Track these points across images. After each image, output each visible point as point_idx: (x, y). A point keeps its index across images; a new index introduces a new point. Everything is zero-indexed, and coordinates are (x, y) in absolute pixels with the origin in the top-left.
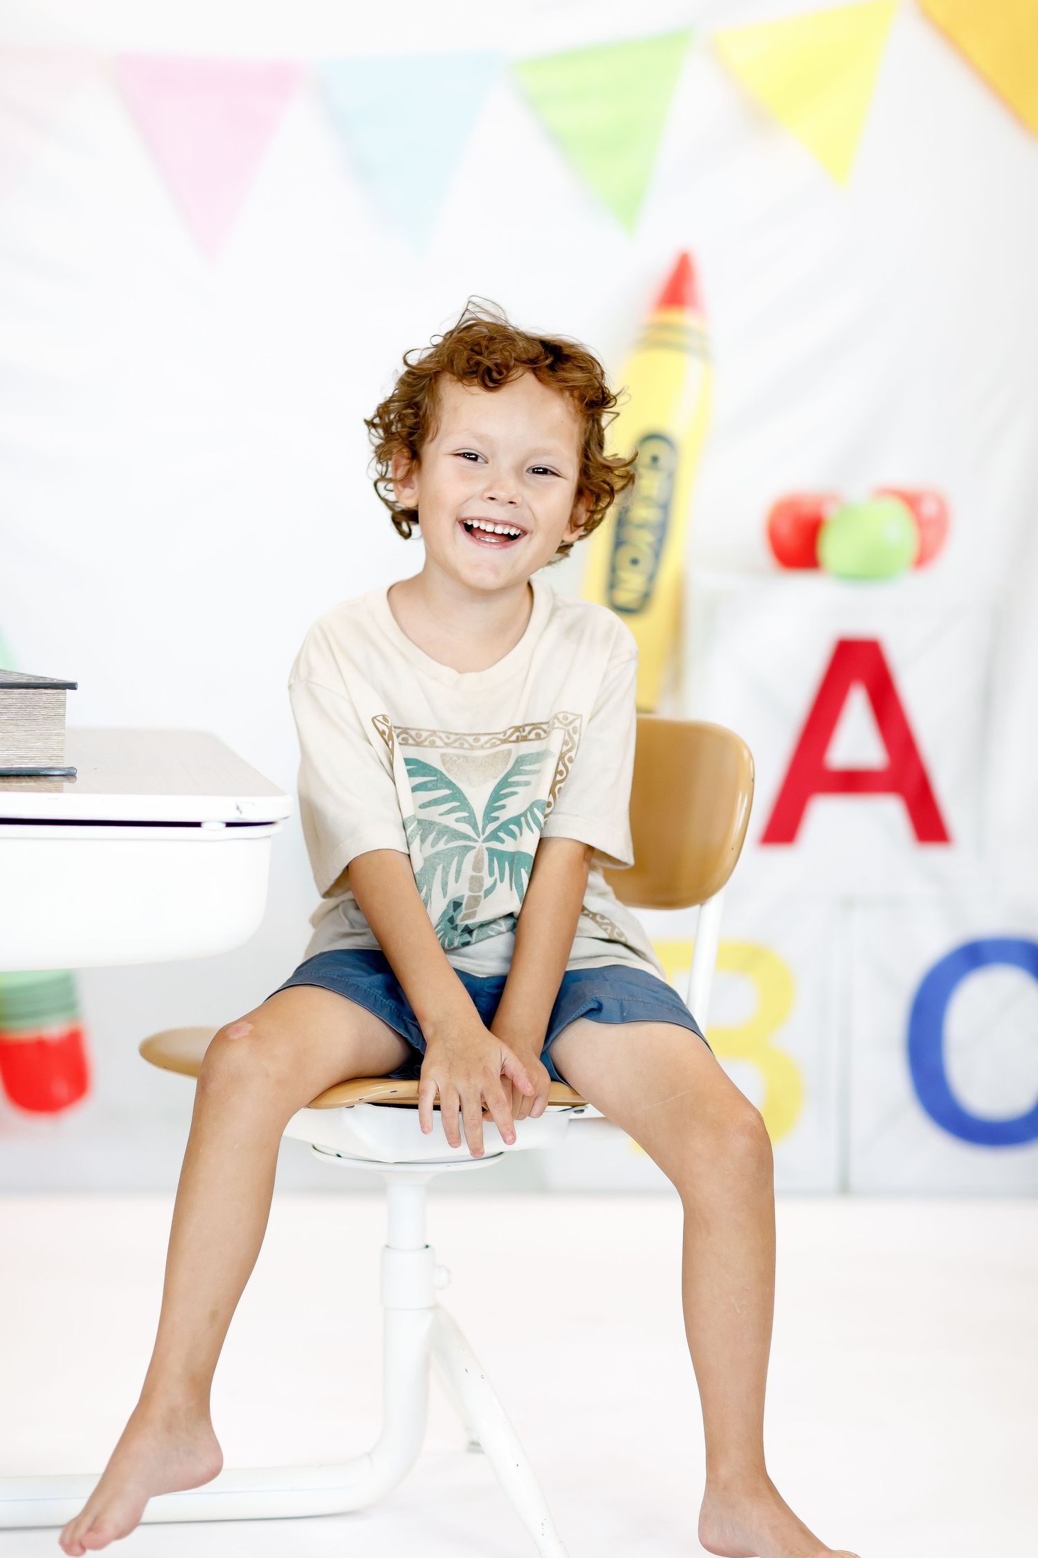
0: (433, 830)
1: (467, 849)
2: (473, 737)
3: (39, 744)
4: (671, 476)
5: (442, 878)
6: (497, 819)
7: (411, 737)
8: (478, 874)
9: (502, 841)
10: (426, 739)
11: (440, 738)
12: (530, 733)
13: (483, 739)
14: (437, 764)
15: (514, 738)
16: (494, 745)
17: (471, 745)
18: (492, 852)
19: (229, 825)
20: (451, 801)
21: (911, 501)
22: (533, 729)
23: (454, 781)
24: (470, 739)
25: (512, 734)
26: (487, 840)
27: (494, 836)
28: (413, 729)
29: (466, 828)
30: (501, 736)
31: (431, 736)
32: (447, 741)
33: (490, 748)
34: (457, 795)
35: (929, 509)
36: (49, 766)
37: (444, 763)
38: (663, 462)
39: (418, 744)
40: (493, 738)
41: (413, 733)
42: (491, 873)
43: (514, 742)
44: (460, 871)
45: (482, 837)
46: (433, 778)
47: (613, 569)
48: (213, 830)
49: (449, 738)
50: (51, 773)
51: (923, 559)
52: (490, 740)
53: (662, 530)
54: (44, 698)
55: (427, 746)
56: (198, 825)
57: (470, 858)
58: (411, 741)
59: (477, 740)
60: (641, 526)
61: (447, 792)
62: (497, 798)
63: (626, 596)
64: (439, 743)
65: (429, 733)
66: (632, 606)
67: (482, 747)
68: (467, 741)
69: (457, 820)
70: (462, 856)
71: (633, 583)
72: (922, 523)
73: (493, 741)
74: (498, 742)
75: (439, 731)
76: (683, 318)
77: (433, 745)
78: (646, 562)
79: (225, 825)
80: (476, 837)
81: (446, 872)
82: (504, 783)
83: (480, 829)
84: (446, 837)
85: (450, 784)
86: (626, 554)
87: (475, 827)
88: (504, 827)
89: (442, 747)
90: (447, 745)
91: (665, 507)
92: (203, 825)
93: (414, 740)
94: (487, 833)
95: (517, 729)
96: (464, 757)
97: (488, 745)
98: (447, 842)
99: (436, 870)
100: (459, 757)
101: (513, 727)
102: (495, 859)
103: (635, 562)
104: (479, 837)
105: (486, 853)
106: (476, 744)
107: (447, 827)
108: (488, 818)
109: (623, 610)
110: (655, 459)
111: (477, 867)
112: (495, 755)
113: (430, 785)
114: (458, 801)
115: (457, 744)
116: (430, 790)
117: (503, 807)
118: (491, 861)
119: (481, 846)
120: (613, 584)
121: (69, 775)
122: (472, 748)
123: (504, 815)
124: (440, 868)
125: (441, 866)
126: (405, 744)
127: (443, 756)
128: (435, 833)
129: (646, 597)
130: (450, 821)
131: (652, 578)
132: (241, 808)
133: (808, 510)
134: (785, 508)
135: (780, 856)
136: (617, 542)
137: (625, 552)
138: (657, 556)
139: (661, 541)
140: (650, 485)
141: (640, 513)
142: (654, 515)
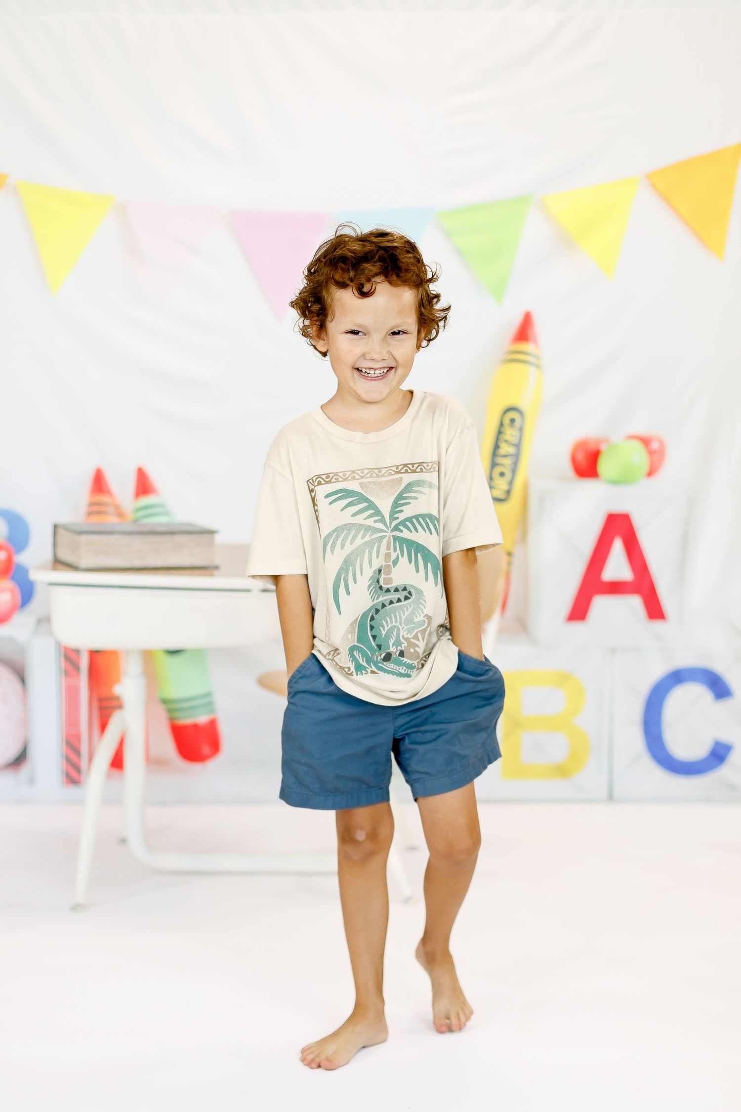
0: (362, 529)
1: (382, 537)
2: (377, 470)
4: (521, 429)
5: (369, 557)
6: (398, 518)
7: (340, 477)
8: (389, 552)
9: (402, 531)
10: (349, 476)
11: (357, 474)
12: (417, 468)
13: (384, 471)
14: (359, 490)
15: (403, 471)
16: (390, 474)
17: (376, 474)
18: (395, 538)
20: (369, 510)
21: (645, 442)
22: (419, 466)
23: (369, 497)
24: (376, 471)
25: (402, 469)
26: (392, 531)
27: (396, 528)
28: (340, 472)
29: (380, 526)
30: (394, 469)
31: (351, 474)
32: (362, 475)
33: (388, 476)
34: (371, 505)
35: (655, 445)
37: (361, 487)
38: (518, 423)
39: (345, 480)
40: (389, 470)
41: (341, 474)
42: (395, 550)
43: (403, 473)
44: (379, 551)
45: (390, 530)
46: (357, 498)
47: (491, 478)
48: (256, 593)
49: (363, 473)
51: (650, 473)
52: (388, 471)
53: (516, 458)
55: (350, 480)
57: (385, 541)
58: (340, 479)
59: (380, 472)
60: (505, 456)
61: (366, 504)
62: (396, 506)
63: (498, 493)
64: (357, 477)
65: (350, 472)
67: (383, 476)
68: (375, 473)
69: (375, 522)
70: (381, 542)
71: (502, 485)
72: (651, 453)
73: (390, 471)
74: (393, 473)
75: (356, 471)
76: (527, 347)
77: (354, 478)
78: (508, 475)
80: (387, 530)
81: (370, 553)
82: (400, 497)
83: (389, 525)
84: (369, 533)
85: (366, 500)
86: (497, 472)
87: (385, 524)
88: (403, 523)
89: (360, 479)
90: (362, 477)
91: (518, 446)
93: (342, 478)
94: (392, 527)
95: (405, 465)
96: (374, 482)
97: (387, 474)
98: (371, 535)
99: (365, 552)
100: (370, 483)
101: (403, 464)
102: (397, 542)
103: (502, 474)
104: (388, 530)
105: (392, 539)
106: (380, 474)
107: (370, 526)
108: (393, 518)
109: (498, 500)
110: (512, 421)
111: (388, 548)
112: (393, 481)
113: (355, 502)
114: (373, 509)
115: (369, 475)
116: (356, 505)
117: (401, 511)
118: (395, 543)
119: (390, 535)
120: (491, 486)
121: (217, 568)
122: (378, 476)
123: (402, 517)
124: (367, 551)
125: (368, 550)
126: (337, 482)
127: (361, 484)
128: (363, 531)
129: (508, 492)
130: (370, 522)
131: (511, 483)
133: (592, 447)
134: (580, 446)
135: (577, 627)
136: (494, 465)
137: (498, 470)
138: (514, 471)
139: (516, 464)
140: (510, 434)
141: (505, 449)
142: (511, 450)
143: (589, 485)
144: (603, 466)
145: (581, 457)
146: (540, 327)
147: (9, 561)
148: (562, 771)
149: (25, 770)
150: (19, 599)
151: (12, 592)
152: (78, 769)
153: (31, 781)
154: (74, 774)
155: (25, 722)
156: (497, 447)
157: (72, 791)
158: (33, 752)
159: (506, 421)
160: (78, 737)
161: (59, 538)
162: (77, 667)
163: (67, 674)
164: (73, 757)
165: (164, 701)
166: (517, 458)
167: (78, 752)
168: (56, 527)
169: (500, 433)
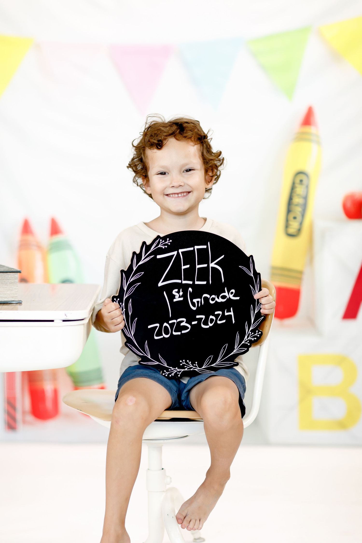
3: (8, 292)
4: (307, 187)
19: (64, 321)
36: (12, 300)
38: (305, 182)
47: (287, 221)
48: (58, 322)
50: (12, 302)
53: (304, 207)
54: (10, 276)
56: (53, 321)
60: (297, 205)
63: (292, 230)
66: (295, 234)
71: (294, 225)
76: (311, 129)
78: (299, 218)
79: (62, 321)
86: (291, 216)
91: (306, 198)
92: (54, 321)
103: (295, 218)
109: (291, 235)
110: (301, 181)
120: (287, 226)
121: (20, 303)
129: (299, 230)
131: (301, 224)
132: (67, 315)
134: (349, 198)
135: (350, 323)
136: (289, 211)
138: (303, 216)
139: (304, 210)
140: (300, 190)
141: (297, 200)
142: (301, 201)
143: (356, 224)
145: (350, 205)
148: (342, 425)
152: (14, 419)
154: (12, 423)
156: (291, 199)
160: (14, 398)
164: (11, 411)
167: (14, 408)
169: (293, 189)
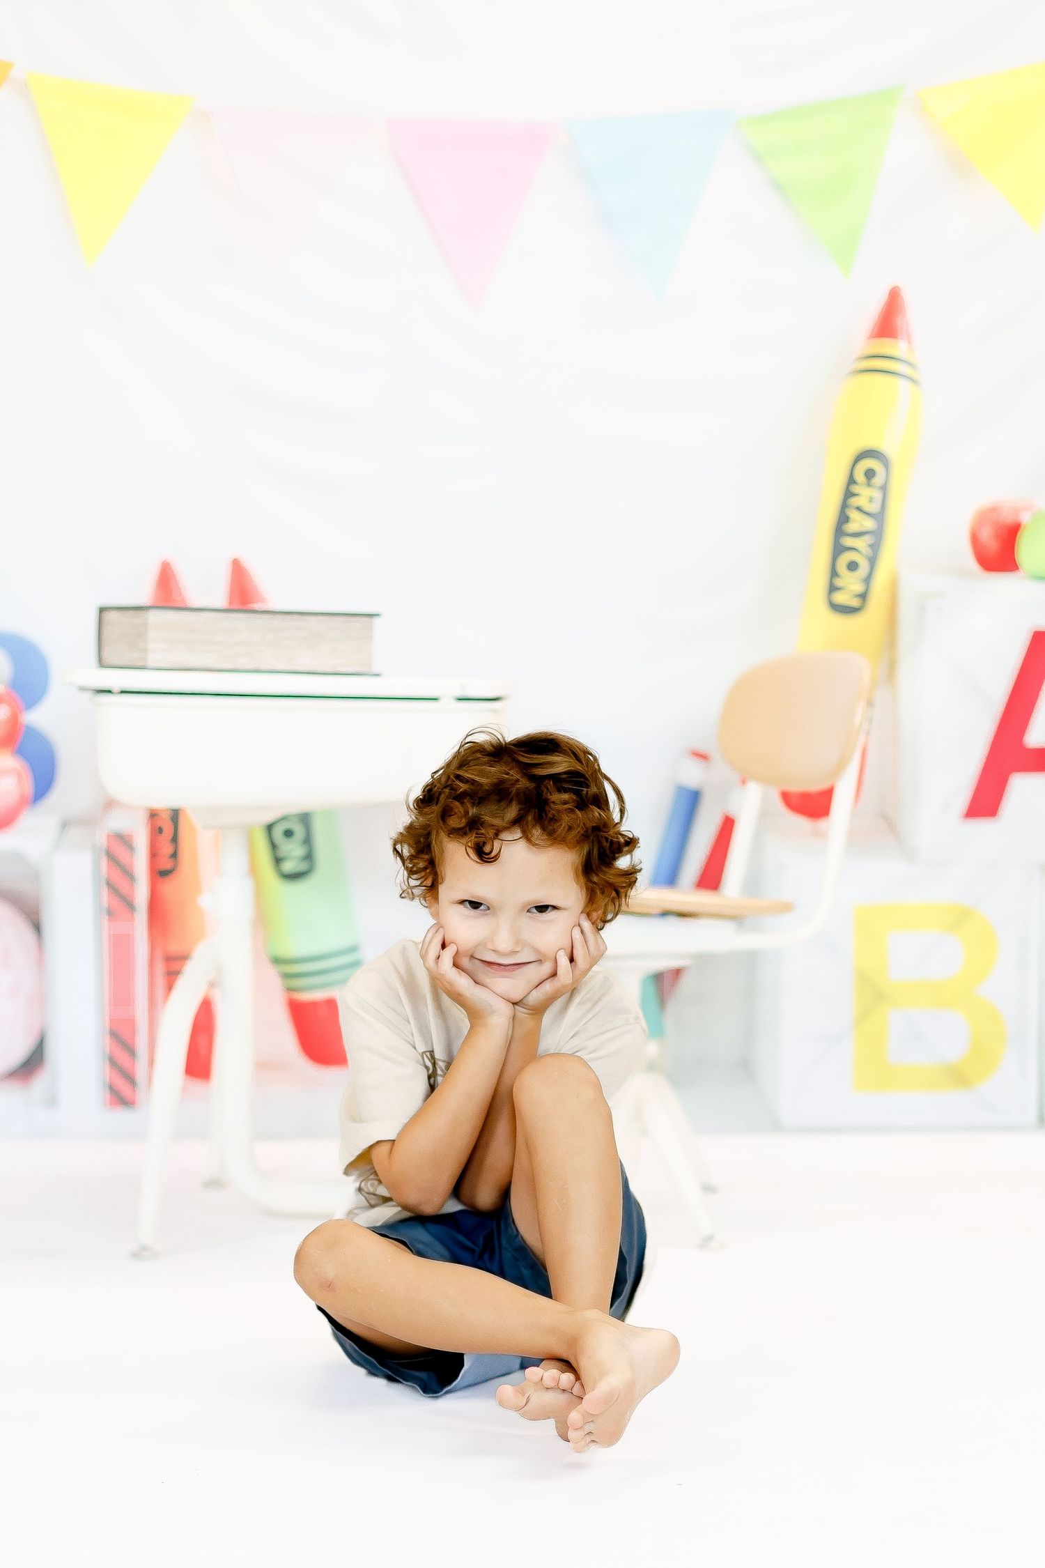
4: (884, 489)
38: (878, 480)
47: (833, 573)
53: (877, 538)
54: (358, 623)
60: (858, 535)
63: (844, 598)
66: (853, 606)
71: (851, 585)
76: (897, 347)
78: (863, 567)
86: (843, 562)
91: (879, 517)
103: (853, 566)
109: (842, 610)
110: (870, 473)
120: (832, 587)
129: (863, 596)
131: (868, 580)
133: (1007, 518)
134: (986, 515)
135: (982, 826)
136: (838, 549)
137: (845, 558)
138: (873, 561)
139: (876, 547)
140: (866, 496)
141: (858, 522)
142: (869, 524)
143: (1001, 582)
144: (1026, 551)
145: (987, 535)
146: (914, 316)
147: (14, 721)
148: (958, 1077)
149: (40, 1082)
150: (29, 787)
151: (20, 776)
152: (131, 1079)
153: (51, 1101)
154: (122, 1085)
155: (41, 999)
156: (843, 519)
157: (121, 1116)
158: (57, 1052)
159: (860, 476)
160: (131, 1023)
161: (107, 630)
162: (130, 906)
163: (111, 913)
164: (123, 1058)
165: (277, 961)
166: (878, 536)
167: (131, 1051)
168: (102, 610)
169: (848, 494)
